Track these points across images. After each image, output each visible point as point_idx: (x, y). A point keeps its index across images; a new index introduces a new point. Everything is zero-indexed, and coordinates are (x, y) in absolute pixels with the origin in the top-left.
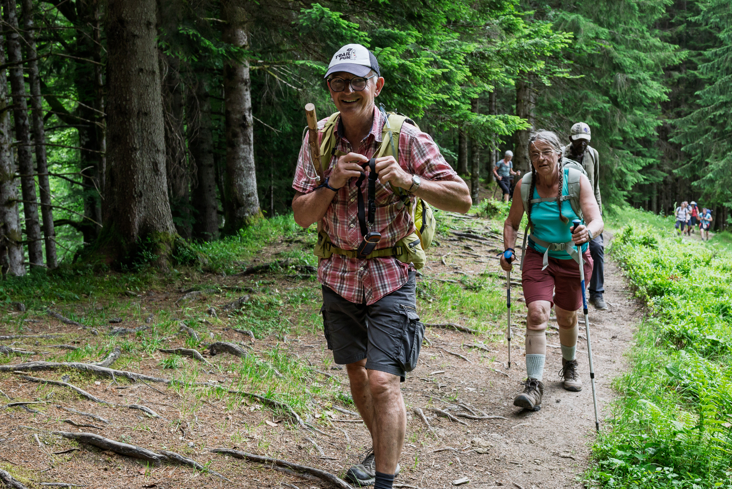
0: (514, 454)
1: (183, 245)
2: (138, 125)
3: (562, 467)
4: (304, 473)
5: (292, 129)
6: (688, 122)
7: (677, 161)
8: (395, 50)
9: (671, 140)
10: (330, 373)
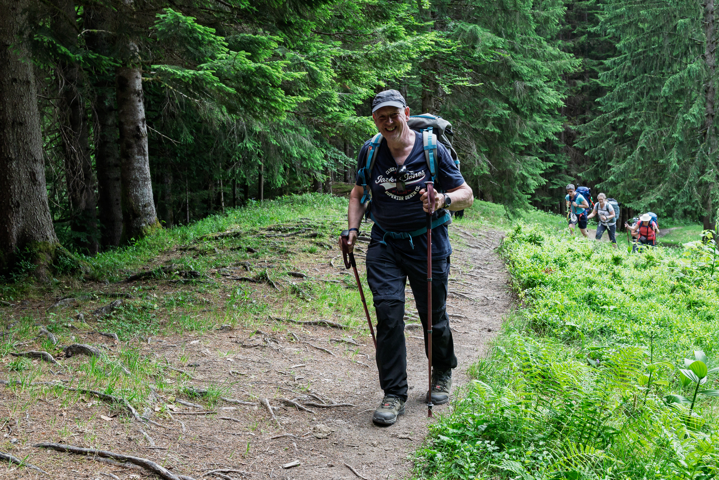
0: (354, 438)
1: (64, 254)
2: (13, 135)
3: (398, 447)
4: (126, 462)
5: (195, 140)
6: (590, 127)
7: (584, 166)
9: (576, 145)
10: (185, 370)
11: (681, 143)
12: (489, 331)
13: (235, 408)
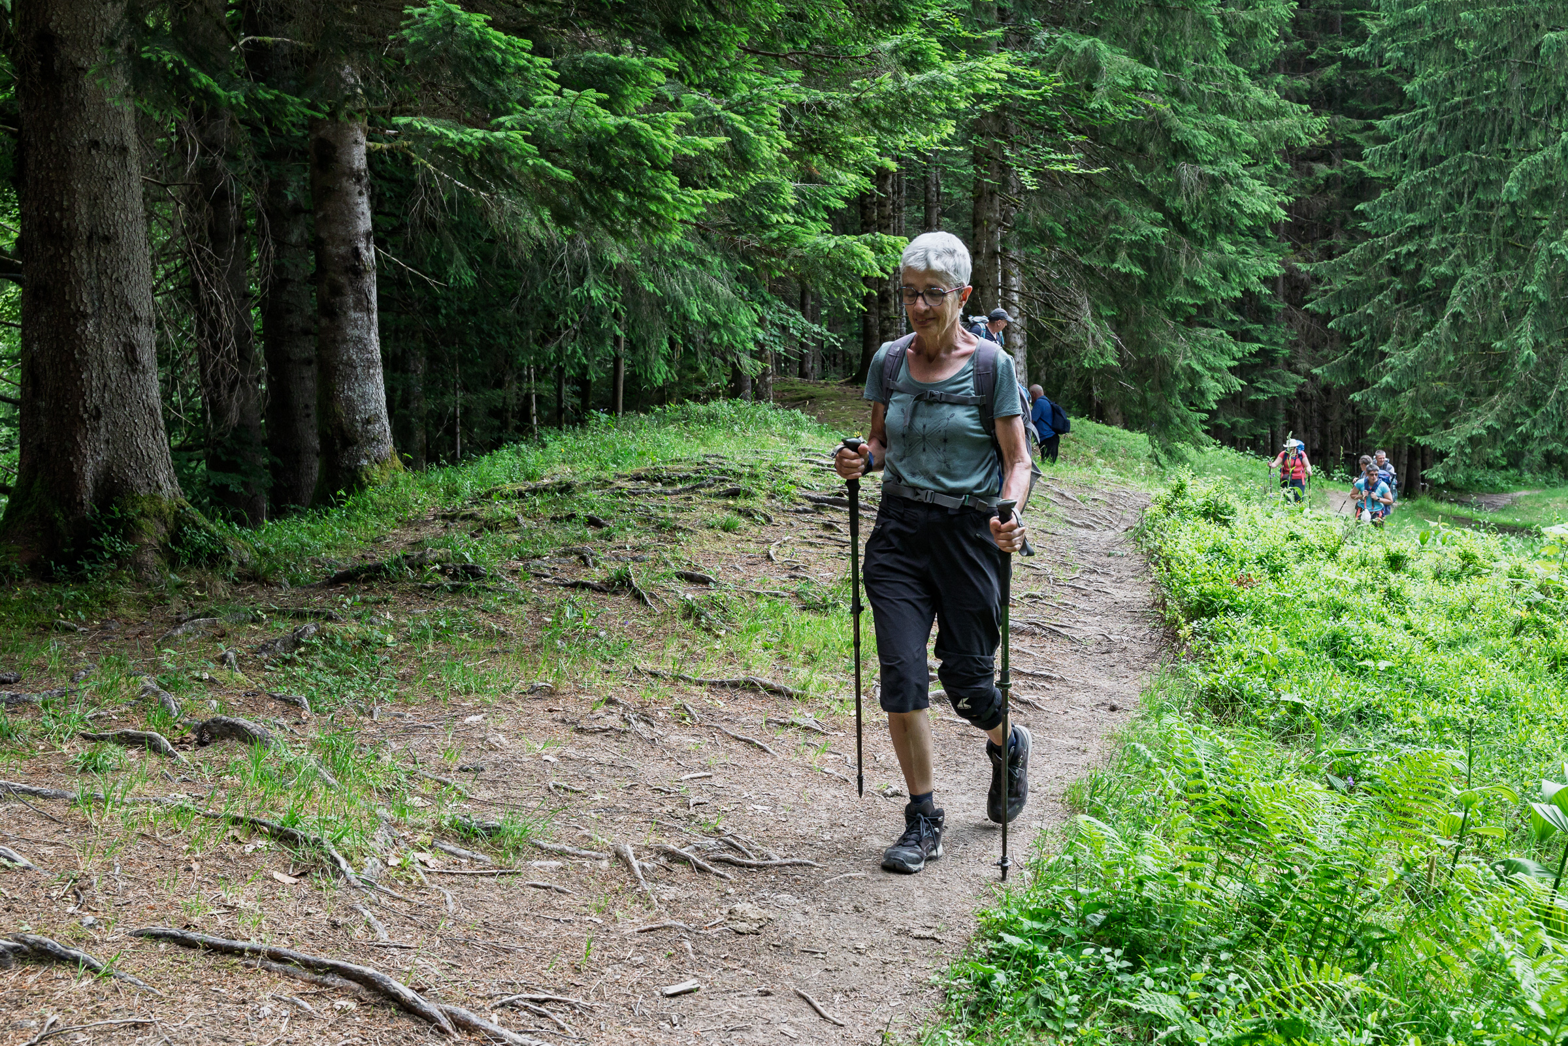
0: (816, 934)
1: (194, 523)
2: (89, 262)
3: (911, 957)
4: (326, 973)
5: (478, 280)
6: (1342, 267)
7: (1325, 352)
9: (1310, 306)
10: (452, 779)
11: (1543, 305)
12: (1113, 709)
13: (559, 863)
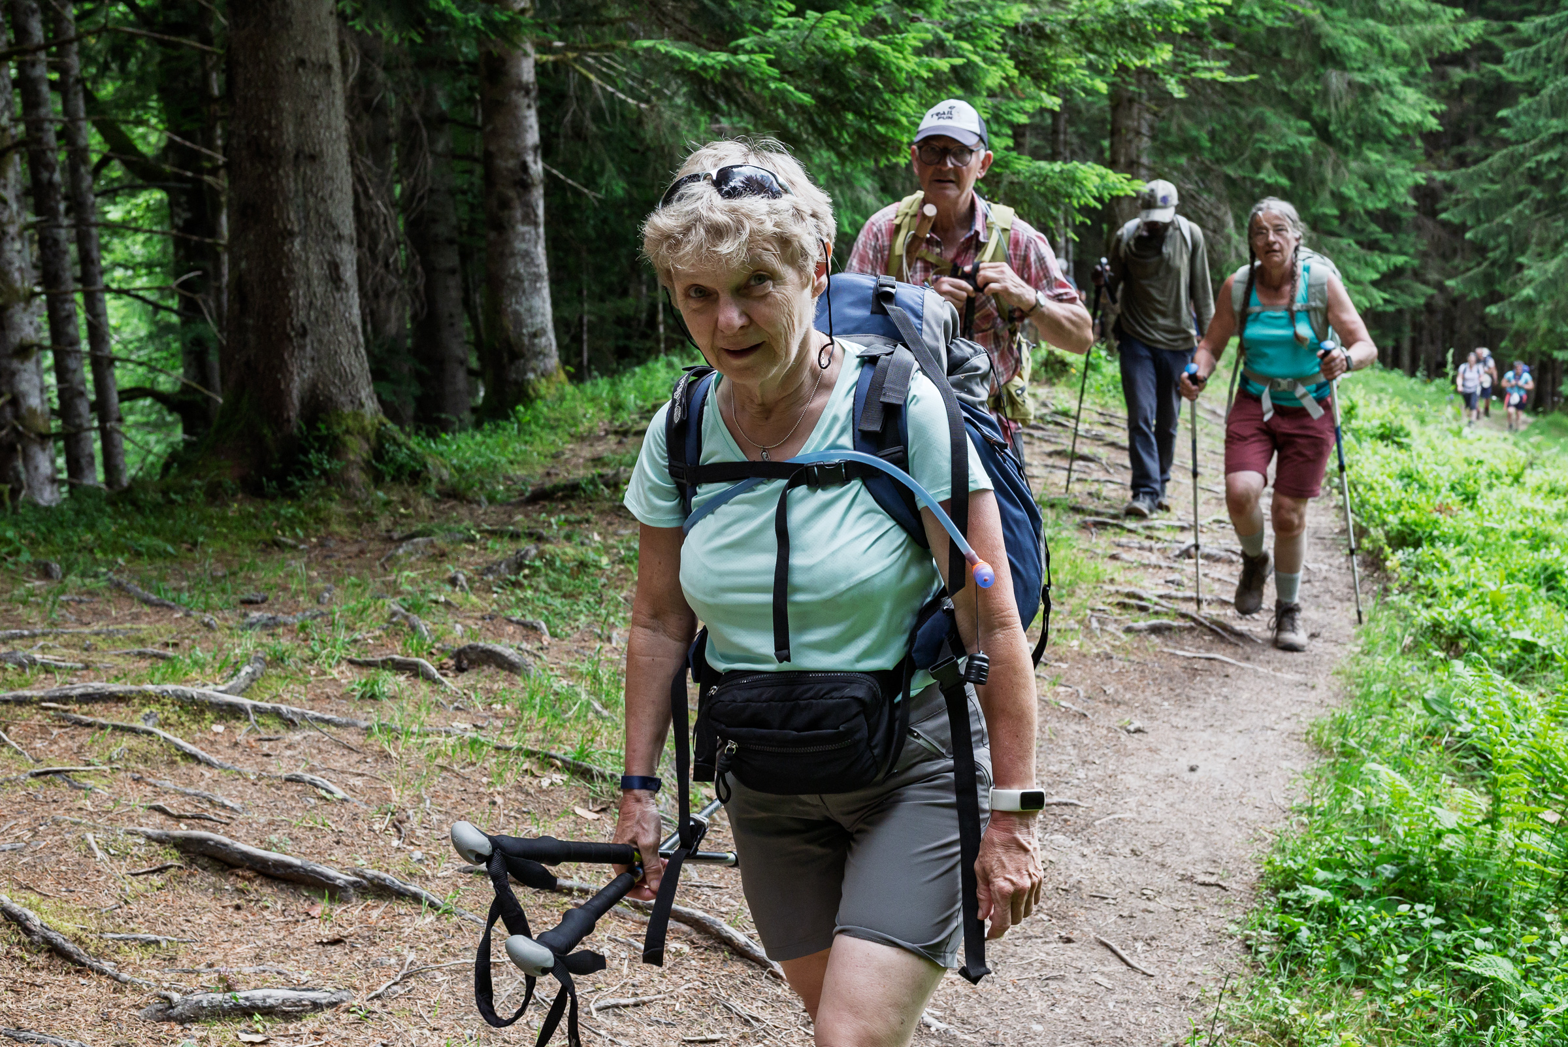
0: (1100, 878)
1: (394, 440)
2: (295, 180)
3: (1200, 905)
5: (628, 192)
6: (1480, 176)
7: (1456, 261)
8: (847, 18)
9: (1443, 216)
